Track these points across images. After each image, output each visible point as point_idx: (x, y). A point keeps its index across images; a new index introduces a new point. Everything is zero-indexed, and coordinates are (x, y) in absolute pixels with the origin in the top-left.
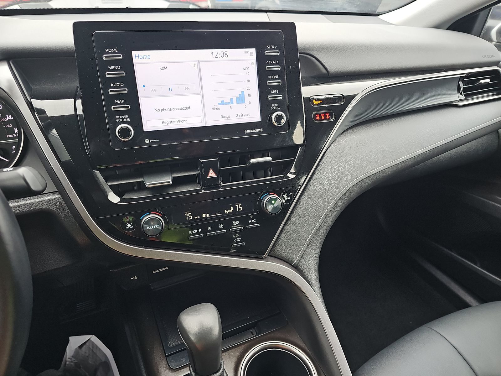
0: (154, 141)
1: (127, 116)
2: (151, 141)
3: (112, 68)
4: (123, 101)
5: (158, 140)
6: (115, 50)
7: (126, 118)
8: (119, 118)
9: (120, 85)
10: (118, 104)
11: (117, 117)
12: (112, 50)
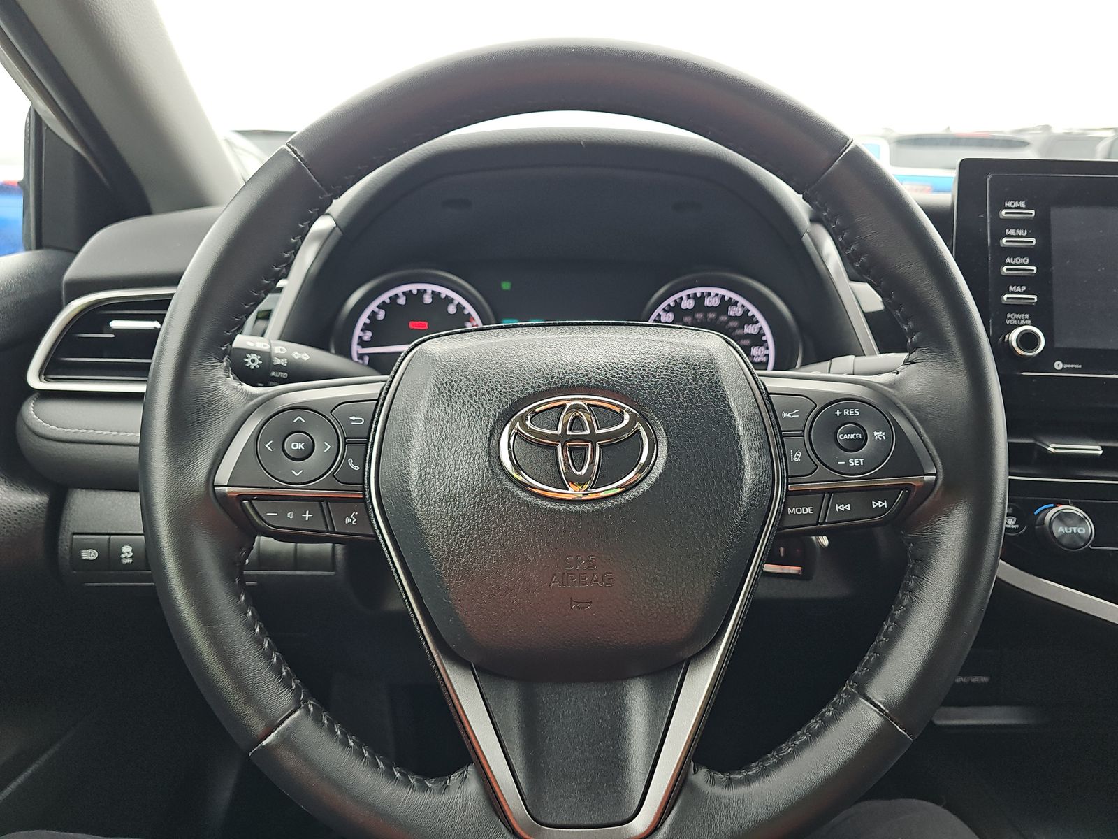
0: (1072, 366)
1: (1027, 316)
2: (1066, 366)
3: (1012, 232)
4: (1024, 288)
5: (1080, 366)
6: (1022, 204)
7: (1025, 320)
8: (1012, 318)
9: (1022, 260)
10: (1013, 293)
11: (1009, 316)
12: (1016, 204)
